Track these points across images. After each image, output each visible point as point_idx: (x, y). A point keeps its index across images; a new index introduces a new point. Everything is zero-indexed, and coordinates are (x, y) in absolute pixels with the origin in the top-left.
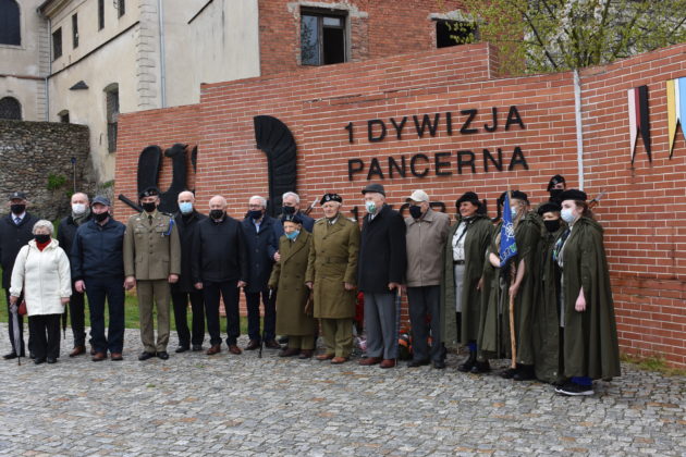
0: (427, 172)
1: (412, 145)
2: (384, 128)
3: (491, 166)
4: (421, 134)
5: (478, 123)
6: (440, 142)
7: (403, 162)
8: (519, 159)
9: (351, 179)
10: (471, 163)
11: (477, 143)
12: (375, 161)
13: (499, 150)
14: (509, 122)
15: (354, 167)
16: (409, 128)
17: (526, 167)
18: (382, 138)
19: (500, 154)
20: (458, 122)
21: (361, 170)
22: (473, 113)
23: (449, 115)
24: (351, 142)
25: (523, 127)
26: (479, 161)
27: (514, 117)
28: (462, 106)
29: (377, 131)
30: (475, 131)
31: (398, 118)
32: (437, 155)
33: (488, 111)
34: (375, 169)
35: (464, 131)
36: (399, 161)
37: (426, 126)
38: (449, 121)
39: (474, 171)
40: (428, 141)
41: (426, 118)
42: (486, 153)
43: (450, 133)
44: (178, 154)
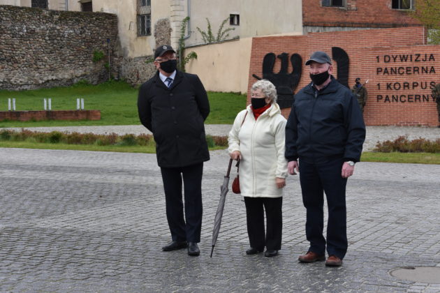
0: (403, 73)
1: (398, 64)
2: (390, 58)
3: (424, 72)
4: (402, 61)
5: (420, 58)
6: (408, 64)
7: (396, 69)
8: (433, 70)
9: (378, 74)
10: (418, 71)
11: (420, 65)
12: (386, 69)
13: (427, 67)
14: (430, 59)
15: (379, 70)
16: (398, 59)
17: (435, 73)
18: (389, 61)
19: (427, 69)
20: (414, 58)
21: (381, 71)
22: (419, 55)
23: (411, 55)
24: (378, 62)
25: (434, 60)
26: (420, 70)
27: (432, 57)
28: (415, 53)
29: (387, 59)
30: (419, 61)
31: (395, 55)
32: (407, 68)
33: (424, 55)
34: (386, 71)
35: (416, 60)
36: (394, 69)
37: (404, 58)
38: (411, 57)
39: (418, 73)
40: (404, 63)
41: (404, 56)
42: (423, 68)
43: (411, 61)
44: (284, 57)
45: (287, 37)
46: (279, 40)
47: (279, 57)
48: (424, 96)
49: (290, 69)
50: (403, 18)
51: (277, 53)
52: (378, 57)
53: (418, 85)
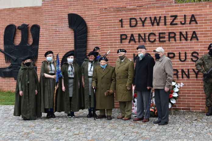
0: (155, 40)
1: (148, 29)
2: (137, 21)
3: (183, 38)
4: (153, 24)
5: (177, 21)
6: (161, 28)
7: (145, 36)
8: (194, 36)
9: (121, 42)
10: (174, 37)
11: (177, 29)
12: (132, 35)
13: (186, 32)
14: (191, 21)
15: (123, 38)
16: (148, 22)
17: (198, 40)
18: (135, 26)
19: (187, 34)
20: (169, 20)
21: (126, 39)
22: (176, 17)
23: (165, 17)
24: (122, 27)
25: (196, 23)
26: (178, 37)
27: (193, 19)
28: (171, 14)
29: (134, 23)
30: (176, 24)
31: (143, 17)
32: (160, 34)
33: (182, 16)
34: (132, 39)
35: (171, 24)
36: (143, 35)
37: (155, 21)
38: (165, 19)
39: (175, 40)
40: (156, 27)
41: (155, 18)
42: (181, 33)
43: (165, 24)
44: (24, 28)
45: (26, 8)
46: (19, 12)
47: (19, 28)
48: (183, 71)
49: (31, 41)
51: (17, 25)
52: (121, 21)
53: (174, 56)
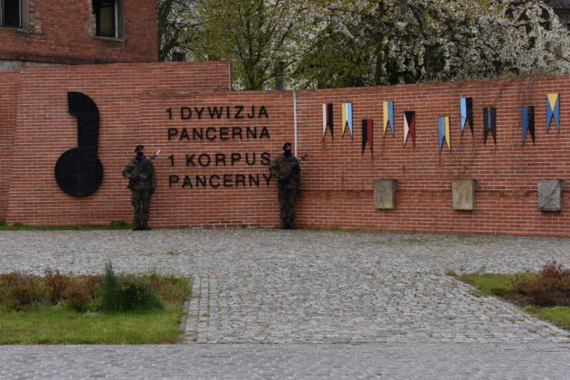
0: (215, 137)
1: (206, 122)
2: (190, 112)
3: (250, 136)
4: (212, 117)
5: (244, 112)
6: (223, 122)
7: (202, 132)
8: (265, 133)
9: (169, 139)
10: (240, 134)
11: (244, 124)
12: (185, 130)
13: (255, 128)
14: (260, 114)
15: (172, 133)
16: (205, 113)
17: (269, 137)
18: (189, 118)
19: (255, 130)
20: (233, 112)
21: (176, 134)
22: (241, 108)
23: (228, 108)
24: (170, 118)
25: (267, 117)
26: (244, 133)
27: (263, 111)
28: (235, 103)
29: (186, 113)
30: (242, 117)
31: (199, 107)
32: (221, 129)
33: (249, 107)
34: (185, 134)
35: (236, 117)
36: (199, 130)
37: (215, 112)
38: (228, 111)
39: (241, 138)
40: (216, 121)
41: (215, 108)
42: (248, 129)
43: (228, 117)
48: (251, 177)
50: (108, 50)
52: (169, 111)
53: (240, 158)
